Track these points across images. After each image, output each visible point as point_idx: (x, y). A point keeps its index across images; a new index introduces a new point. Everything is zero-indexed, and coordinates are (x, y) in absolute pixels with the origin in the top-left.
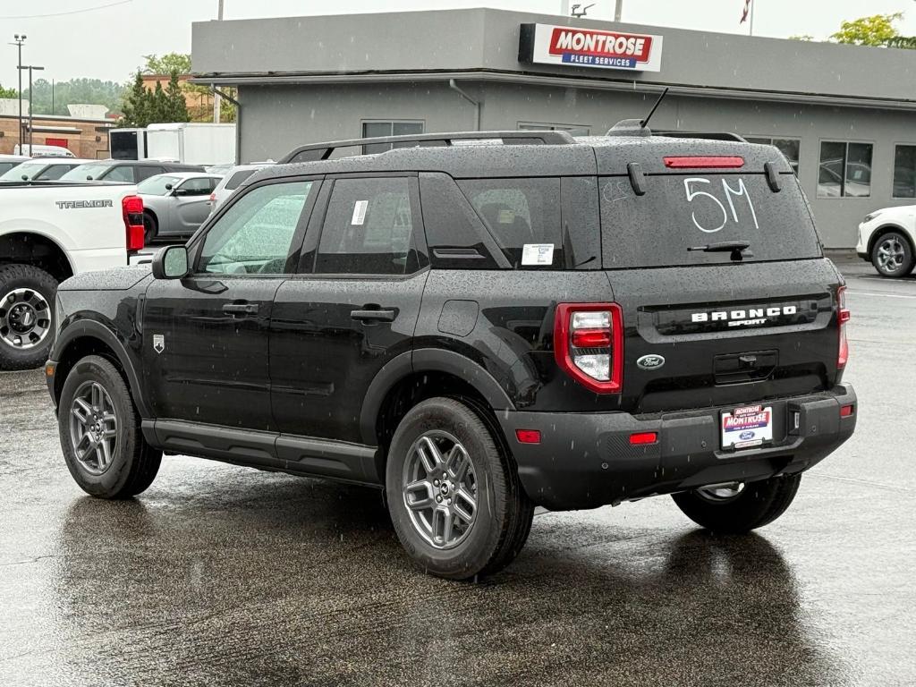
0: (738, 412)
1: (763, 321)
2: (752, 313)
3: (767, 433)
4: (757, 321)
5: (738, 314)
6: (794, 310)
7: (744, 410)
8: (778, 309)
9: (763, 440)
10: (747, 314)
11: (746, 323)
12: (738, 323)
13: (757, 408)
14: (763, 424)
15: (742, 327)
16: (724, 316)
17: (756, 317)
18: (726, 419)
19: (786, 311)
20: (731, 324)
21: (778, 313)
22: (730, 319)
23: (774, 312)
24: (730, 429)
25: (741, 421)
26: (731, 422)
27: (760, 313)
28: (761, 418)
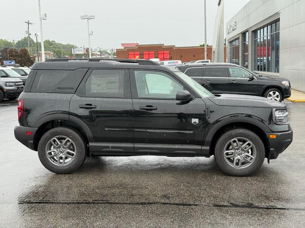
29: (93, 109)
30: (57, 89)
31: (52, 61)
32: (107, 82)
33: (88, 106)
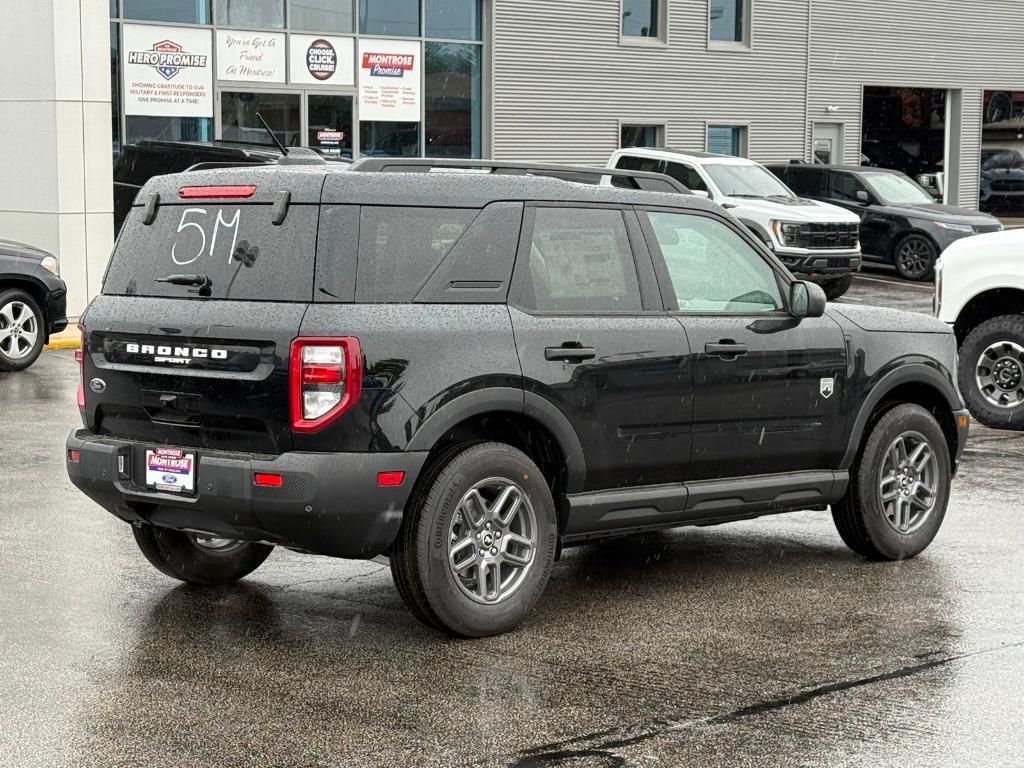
0: (160, 452)
1: (187, 361)
2: (178, 351)
3: (187, 481)
4: (182, 361)
5: (164, 351)
6: (224, 354)
7: (165, 452)
8: (205, 351)
9: (183, 488)
10: (173, 351)
11: (170, 360)
12: (163, 360)
13: (178, 453)
14: (185, 471)
15: (167, 365)
16: (151, 350)
17: (181, 356)
18: (151, 456)
19: (214, 354)
20: (157, 359)
21: (205, 356)
22: (156, 354)
23: (200, 353)
24: (154, 468)
25: (164, 462)
26: (155, 461)
27: (185, 352)
28: (183, 464)
29: (585, 362)
30: (447, 287)
31: (381, 171)
32: (587, 257)
33: (570, 351)
